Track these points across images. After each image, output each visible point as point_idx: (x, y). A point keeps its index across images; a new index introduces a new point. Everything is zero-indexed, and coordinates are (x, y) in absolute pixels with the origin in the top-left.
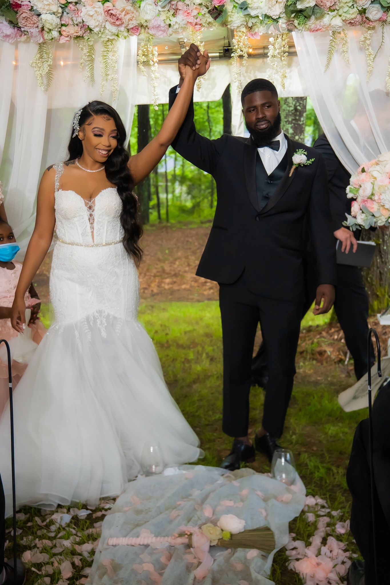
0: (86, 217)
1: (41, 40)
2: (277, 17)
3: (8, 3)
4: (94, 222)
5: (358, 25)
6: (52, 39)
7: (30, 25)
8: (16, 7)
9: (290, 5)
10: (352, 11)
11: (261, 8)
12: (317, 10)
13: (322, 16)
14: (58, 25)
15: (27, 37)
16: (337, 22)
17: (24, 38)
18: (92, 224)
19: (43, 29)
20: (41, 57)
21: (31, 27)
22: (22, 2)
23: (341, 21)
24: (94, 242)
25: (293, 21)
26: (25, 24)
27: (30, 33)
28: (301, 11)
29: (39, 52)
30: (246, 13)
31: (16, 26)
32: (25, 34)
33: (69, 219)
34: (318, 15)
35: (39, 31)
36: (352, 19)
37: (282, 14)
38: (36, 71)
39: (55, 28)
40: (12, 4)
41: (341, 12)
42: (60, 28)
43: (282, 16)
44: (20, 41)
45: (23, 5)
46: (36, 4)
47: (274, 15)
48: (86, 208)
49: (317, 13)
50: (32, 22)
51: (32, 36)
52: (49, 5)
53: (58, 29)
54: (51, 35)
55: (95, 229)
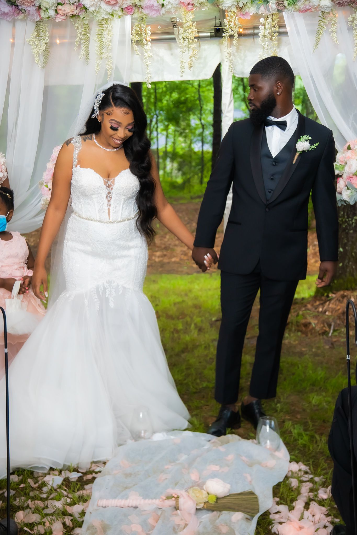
0: (104, 195)
1: (38, 19)
5: (347, 5)
6: (49, 17)
7: (27, 4)
14: (54, 4)
15: (24, 15)
16: (326, 2)
17: (21, 16)
18: (109, 201)
19: (39, 7)
20: (38, 35)
23: (330, 1)
24: (110, 219)
25: (283, 1)
26: (22, 3)
27: (27, 11)
29: (36, 30)
31: (13, 4)
32: (22, 13)
33: (88, 196)
35: (36, 10)
38: (33, 48)
39: (52, 7)
42: (56, 7)
44: (18, 19)
48: (105, 187)
51: (29, 14)
53: (54, 8)
54: (47, 13)
55: (112, 206)
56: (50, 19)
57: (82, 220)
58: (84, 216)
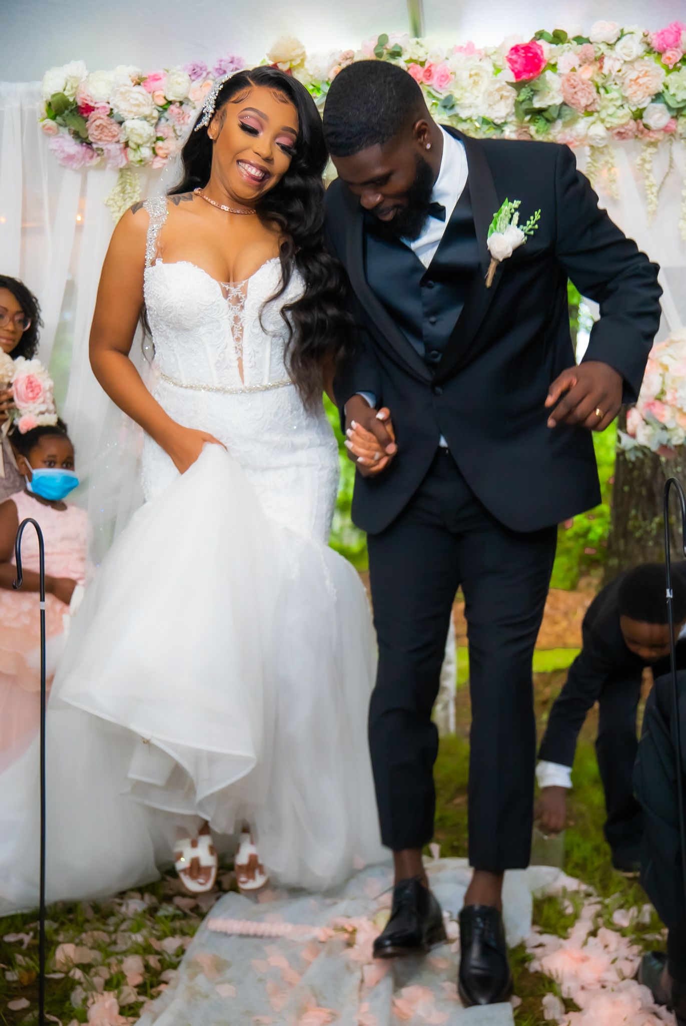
0: (226, 324)
1: (123, 164)
2: (503, 121)
3: (74, 106)
4: (242, 335)
5: (631, 138)
6: (141, 161)
7: (107, 138)
8: (87, 112)
9: (523, 101)
10: (621, 113)
11: (476, 107)
12: (566, 111)
13: (573, 121)
14: (151, 137)
15: (101, 159)
16: (599, 130)
17: (96, 160)
18: (238, 339)
19: (127, 145)
20: (123, 191)
21: (108, 141)
22: (96, 103)
23: (605, 129)
24: (243, 383)
25: (528, 128)
26: (99, 137)
27: (105, 152)
28: (540, 112)
29: (120, 182)
30: (452, 113)
31: (84, 141)
32: (98, 155)
33: (187, 330)
34: (568, 118)
35: (120, 149)
36: (622, 126)
37: (510, 116)
38: (114, 212)
39: (147, 142)
40: (80, 107)
41: (603, 115)
42: (155, 143)
43: (509, 119)
44: (90, 168)
45: (98, 108)
46: (118, 104)
47: (497, 118)
48: (224, 303)
49: (566, 115)
50: (110, 134)
51: (109, 157)
52: (138, 105)
53: (151, 144)
54: (139, 153)
55: (247, 351)
56: (143, 163)
57: (182, 390)
58: (185, 382)
